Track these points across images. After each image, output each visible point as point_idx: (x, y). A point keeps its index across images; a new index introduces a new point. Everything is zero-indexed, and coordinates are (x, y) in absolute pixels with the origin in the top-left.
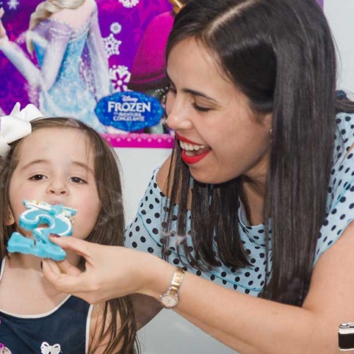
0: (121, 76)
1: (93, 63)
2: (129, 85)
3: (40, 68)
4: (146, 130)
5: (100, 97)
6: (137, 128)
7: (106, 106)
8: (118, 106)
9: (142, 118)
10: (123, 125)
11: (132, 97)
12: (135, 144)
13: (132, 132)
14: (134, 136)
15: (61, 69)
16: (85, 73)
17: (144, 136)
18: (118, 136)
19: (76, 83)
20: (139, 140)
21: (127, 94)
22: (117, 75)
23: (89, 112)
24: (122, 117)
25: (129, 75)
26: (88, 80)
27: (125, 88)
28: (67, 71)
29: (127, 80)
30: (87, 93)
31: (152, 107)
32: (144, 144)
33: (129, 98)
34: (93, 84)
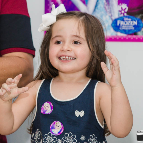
0: (124, 8)
1: (110, 2)
2: (127, 13)
3: (86, 6)
4: (135, 34)
5: (114, 18)
6: (131, 32)
7: (116, 23)
8: (122, 23)
9: (133, 28)
10: (125, 31)
11: (129, 18)
12: (129, 40)
13: (129, 34)
14: (130, 36)
15: (96, 6)
16: (107, 7)
17: (134, 36)
18: (122, 37)
19: (103, 12)
20: (132, 38)
21: (126, 17)
22: (122, 8)
23: (109, 26)
24: (124, 28)
25: (127, 8)
27: (125, 14)
28: (99, 7)
29: (126, 10)
30: (108, 17)
31: (138, 23)
32: (134, 40)
33: (127, 19)
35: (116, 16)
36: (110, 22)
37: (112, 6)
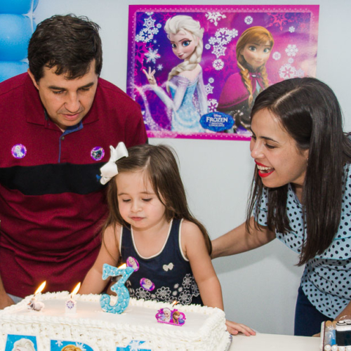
0: (213, 104)
1: (199, 97)
2: (217, 109)
3: (173, 100)
4: (225, 131)
5: (202, 114)
6: (220, 130)
7: (205, 119)
8: (211, 119)
9: (223, 125)
10: (214, 129)
11: (219, 114)
12: (219, 138)
13: (218, 132)
14: (219, 134)
15: (184, 100)
16: (195, 102)
17: (224, 134)
18: (211, 134)
19: (190, 108)
20: (221, 136)
21: (216, 113)
22: (211, 104)
23: (197, 122)
24: (213, 125)
25: (217, 104)
26: (197, 106)
27: (215, 110)
28: (186, 101)
29: (216, 106)
30: (196, 113)
31: (229, 120)
32: (224, 138)
33: (217, 115)
34: (199, 108)
35: (205, 111)
36: (199, 118)
37: (201, 101)
